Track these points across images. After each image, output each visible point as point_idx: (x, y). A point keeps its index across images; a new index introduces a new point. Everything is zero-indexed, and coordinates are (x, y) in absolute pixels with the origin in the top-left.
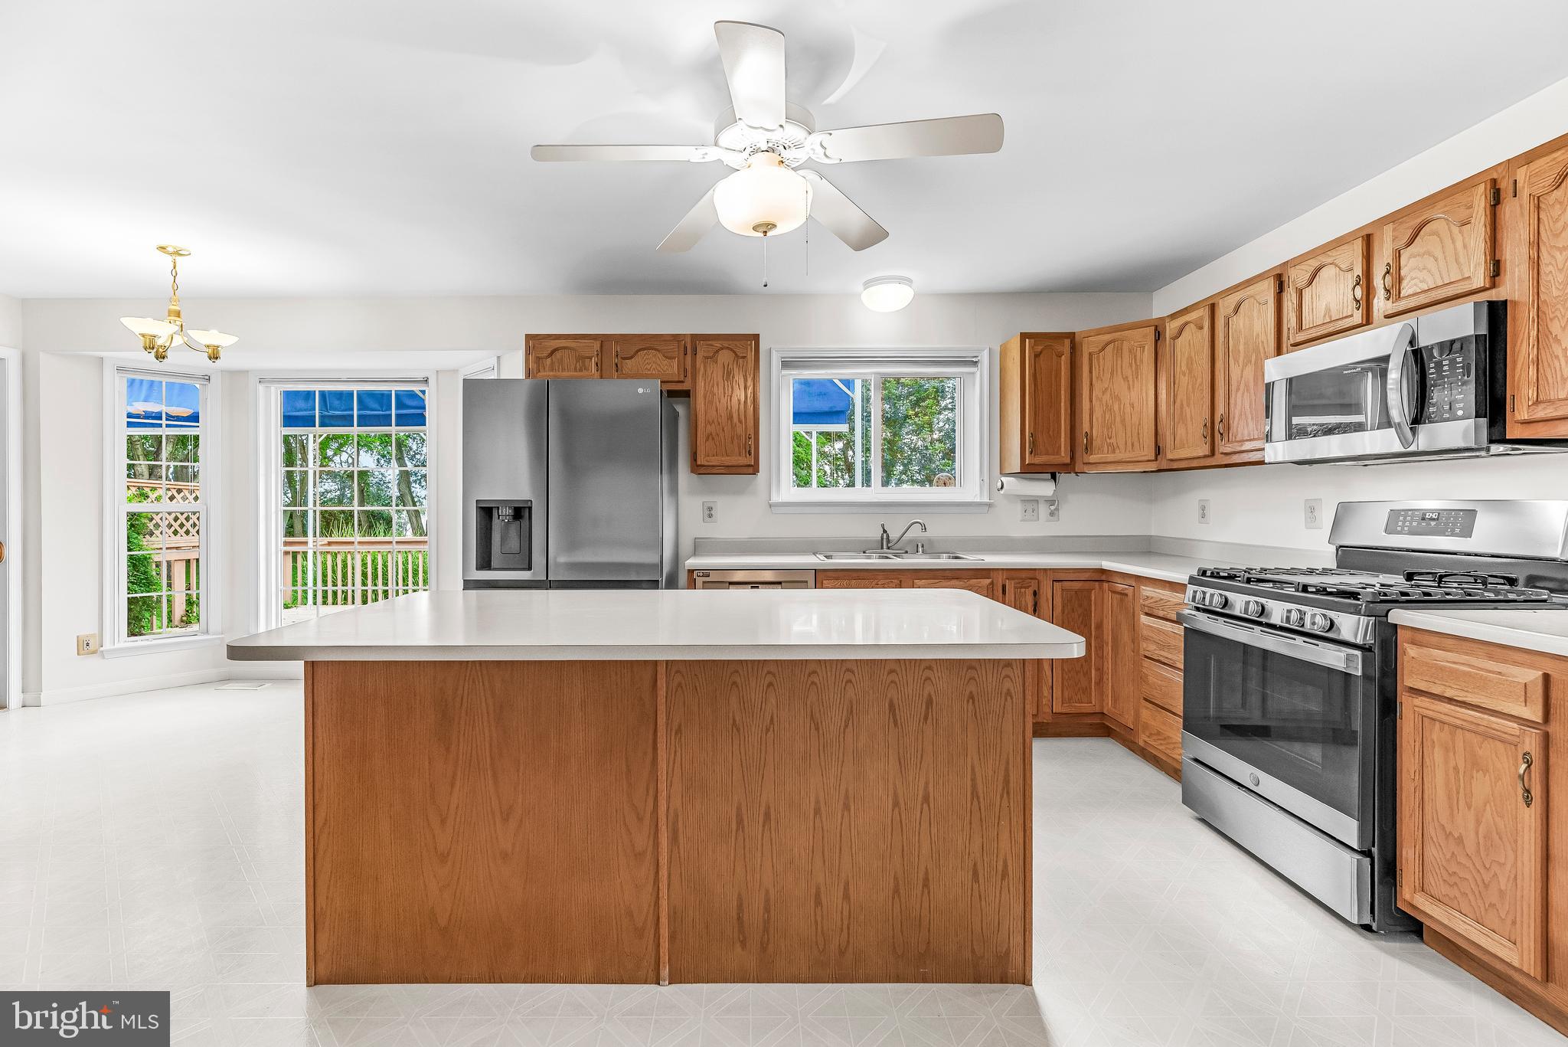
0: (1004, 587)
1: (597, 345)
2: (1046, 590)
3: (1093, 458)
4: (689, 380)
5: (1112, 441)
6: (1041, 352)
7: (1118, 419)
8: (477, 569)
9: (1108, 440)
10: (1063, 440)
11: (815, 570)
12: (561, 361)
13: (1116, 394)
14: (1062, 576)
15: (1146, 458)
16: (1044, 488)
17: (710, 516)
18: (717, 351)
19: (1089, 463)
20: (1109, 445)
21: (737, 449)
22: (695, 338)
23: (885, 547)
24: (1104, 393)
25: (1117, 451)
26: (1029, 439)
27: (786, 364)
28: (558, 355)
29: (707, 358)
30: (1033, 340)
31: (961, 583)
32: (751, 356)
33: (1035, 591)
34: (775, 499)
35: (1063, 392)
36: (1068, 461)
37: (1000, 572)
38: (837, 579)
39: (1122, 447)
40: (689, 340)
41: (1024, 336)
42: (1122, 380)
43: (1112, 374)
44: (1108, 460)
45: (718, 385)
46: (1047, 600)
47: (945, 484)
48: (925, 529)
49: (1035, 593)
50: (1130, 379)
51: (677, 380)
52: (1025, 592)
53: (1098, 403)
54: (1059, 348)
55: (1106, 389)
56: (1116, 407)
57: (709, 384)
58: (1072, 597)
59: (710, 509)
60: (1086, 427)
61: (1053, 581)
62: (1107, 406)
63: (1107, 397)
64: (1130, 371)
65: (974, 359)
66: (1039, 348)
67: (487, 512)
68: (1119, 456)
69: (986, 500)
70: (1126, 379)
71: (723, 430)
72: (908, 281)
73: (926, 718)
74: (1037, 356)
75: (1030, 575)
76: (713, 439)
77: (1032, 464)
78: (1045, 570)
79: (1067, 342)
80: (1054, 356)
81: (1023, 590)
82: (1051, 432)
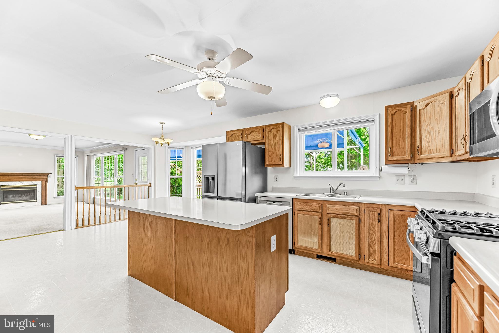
0: (365, 210)
1: (241, 132)
2: (385, 213)
3: (421, 157)
4: (264, 139)
5: (430, 148)
6: (395, 113)
7: (433, 138)
8: (205, 192)
9: (428, 148)
10: (407, 149)
11: (292, 199)
12: (234, 138)
13: (432, 127)
14: (392, 208)
15: (446, 156)
16: (403, 170)
17: (277, 180)
18: (272, 130)
19: (420, 159)
20: (429, 150)
21: (277, 159)
22: (266, 126)
23: (331, 192)
24: (426, 127)
25: (432, 153)
26: (389, 150)
27: (299, 130)
28: (233, 136)
29: (269, 132)
30: (391, 109)
31: (346, 207)
32: (281, 130)
33: (379, 213)
34: (296, 175)
35: (407, 129)
36: (409, 158)
37: (363, 204)
38: (300, 202)
39: (435, 151)
40: (264, 127)
41: (386, 107)
42: (435, 120)
43: (430, 117)
44: (428, 157)
45: (272, 140)
46: (386, 217)
47: (363, 169)
48: (345, 186)
49: (379, 214)
50: (438, 119)
51: (261, 139)
52: (375, 213)
53: (424, 131)
54: (405, 110)
55: (428, 125)
56: (432, 133)
57: (270, 140)
58: (399, 218)
59: (276, 178)
60: (418, 143)
61: (389, 210)
62: (428, 133)
63: (428, 129)
64: (438, 115)
65: (372, 119)
66: (394, 111)
67: (207, 178)
68: (433, 155)
69: (378, 175)
70: (436, 119)
71: (273, 154)
72: (337, 96)
73: (227, 245)
74: (393, 115)
75: (378, 206)
76: (271, 156)
77: (391, 160)
78: (385, 205)
79: (409, 107)
80: (402, 114)
81: (373, 212)
82: (400, 146)
